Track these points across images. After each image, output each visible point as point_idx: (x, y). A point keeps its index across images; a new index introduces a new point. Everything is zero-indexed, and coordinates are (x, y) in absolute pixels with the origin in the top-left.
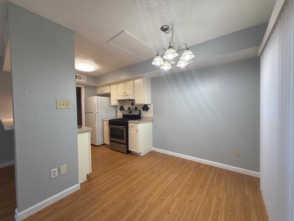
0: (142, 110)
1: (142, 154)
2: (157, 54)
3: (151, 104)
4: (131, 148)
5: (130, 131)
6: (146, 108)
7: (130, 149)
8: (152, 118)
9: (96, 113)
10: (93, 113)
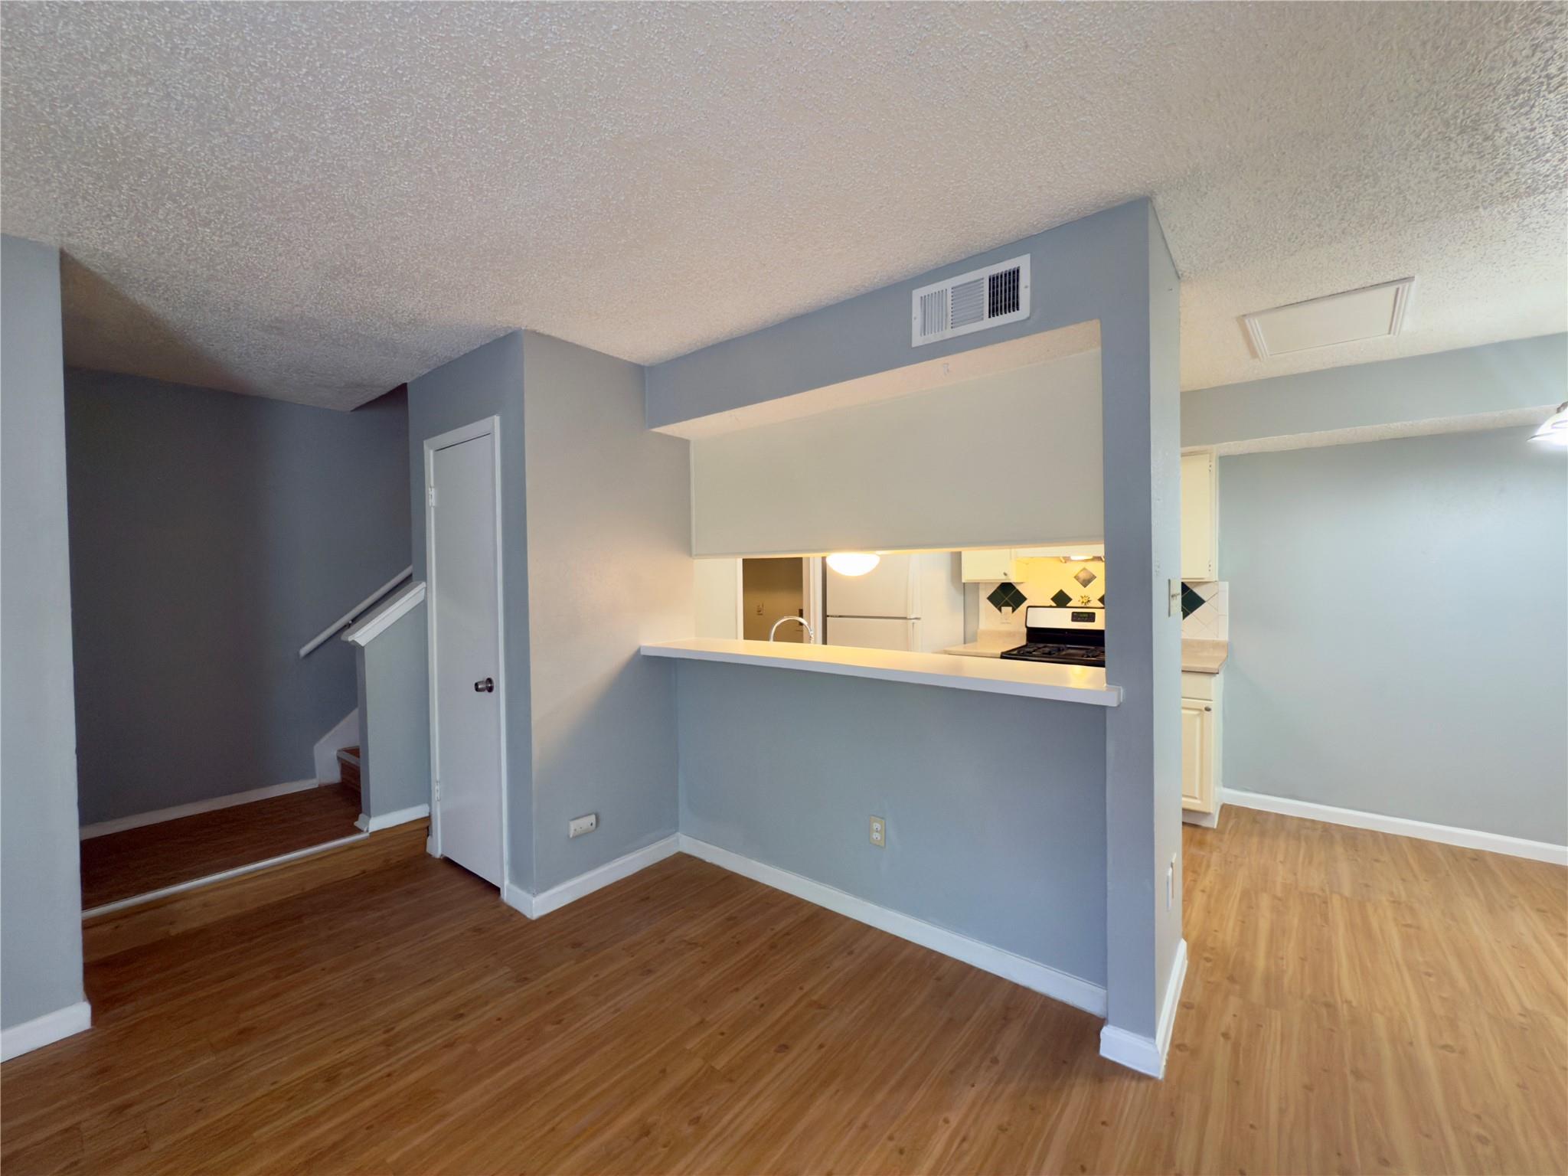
1: (1215, 820)
3: (1217, 578)
8: (1228, 647)
9: (916, 619)
10: (905, 618)
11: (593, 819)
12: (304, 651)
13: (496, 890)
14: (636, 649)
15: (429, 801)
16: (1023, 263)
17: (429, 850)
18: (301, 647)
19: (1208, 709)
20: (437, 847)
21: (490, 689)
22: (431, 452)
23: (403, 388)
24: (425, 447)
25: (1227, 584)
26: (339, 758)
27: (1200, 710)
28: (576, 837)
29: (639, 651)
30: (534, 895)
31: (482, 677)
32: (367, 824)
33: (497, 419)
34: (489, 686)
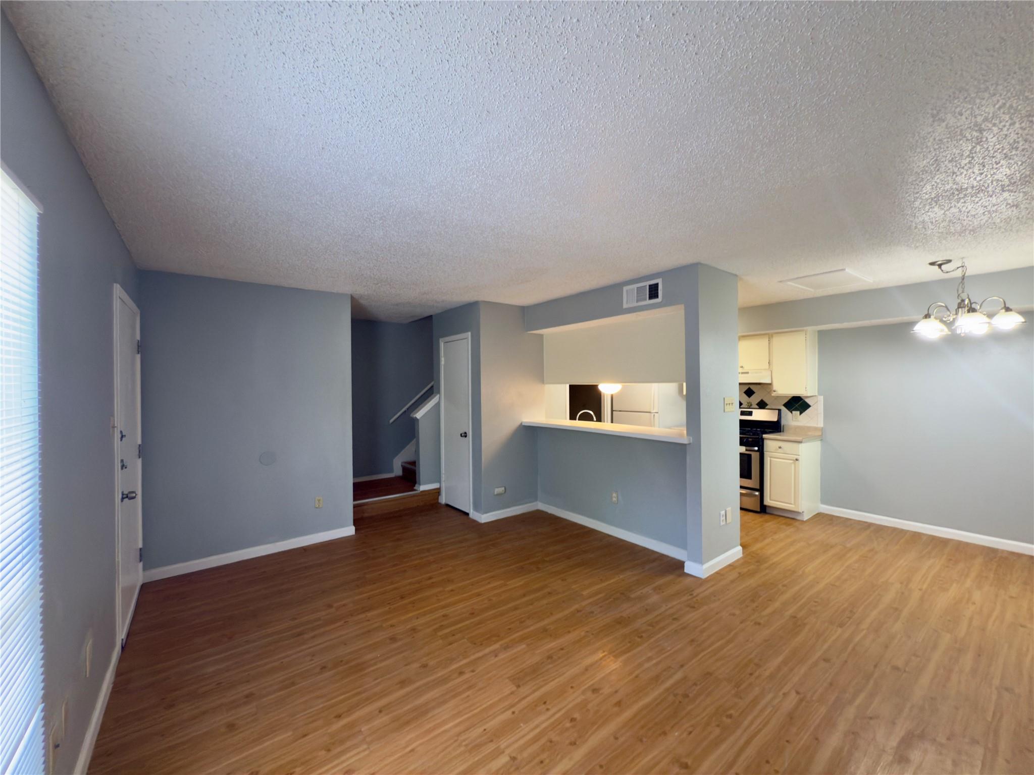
0: (784, 409)
1: (806, 517)
2: (927, 313)
3: (817, 394)
4: (770, 500)
5: (769, 458)
6: (797, 404)
7: (768, 501)
8: (822, 429)
9: (656, 413)
10: (650, 412)
11: (503, 488)
12: (391, 421)
13: (467, 514)
14: (521, 422)
15: (440, 482)
16: (659, 281)
17: (440, 501)
18: (390, 419)
19: (797, 460)
20: (443, 500)
21: (466, 436)
22: (443, 344)
23: (431, 316)
24: (440, 341)
25: (822, 397)
26: (402, 466)
27: (793, 460)
28: (497, 495)
29: (521, 423)
30: (483, 514)
31: (462, 432)
32: (419, 488)
33: (469, 333)
34: (465, 435)
